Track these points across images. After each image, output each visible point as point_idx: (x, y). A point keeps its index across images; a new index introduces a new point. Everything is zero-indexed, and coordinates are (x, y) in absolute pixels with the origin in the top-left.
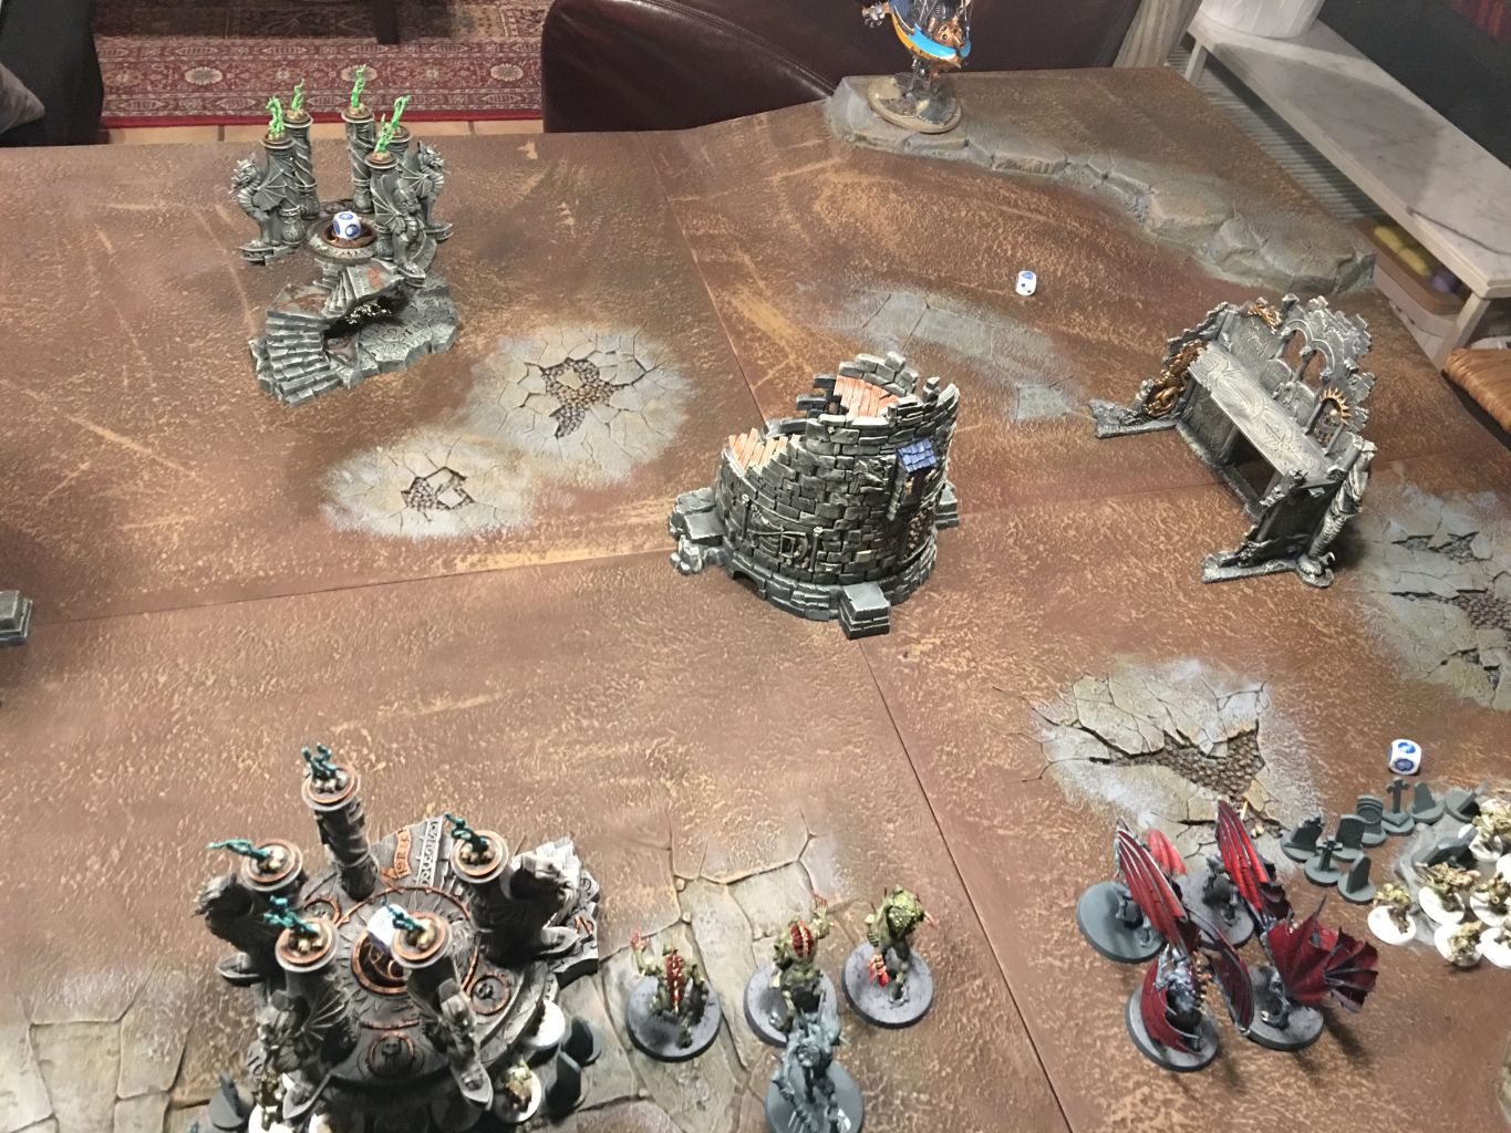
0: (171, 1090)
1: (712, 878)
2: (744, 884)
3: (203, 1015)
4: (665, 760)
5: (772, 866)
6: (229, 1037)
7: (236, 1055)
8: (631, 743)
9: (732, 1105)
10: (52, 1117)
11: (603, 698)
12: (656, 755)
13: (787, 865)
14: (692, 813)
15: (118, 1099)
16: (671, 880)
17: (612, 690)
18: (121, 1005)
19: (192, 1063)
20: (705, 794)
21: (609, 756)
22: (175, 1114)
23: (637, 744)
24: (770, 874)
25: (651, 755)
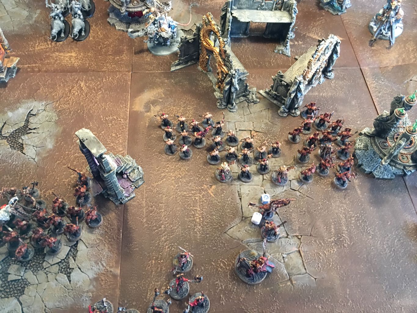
0: (254, 131)
1: (301, 246)
2: (299, 255)
3: (269, 135)
4: (341, 239)
5: (305, 265)
6: (265, 139)
7: (261, 141)
8: (347, 231)
9: (239, 239)
10: (251, 113)
11: (363, 225)
12: (343, 237)
13: (305, 269)
14: (322, 244)
15: (253, 123)
16: (301, 235)
17: (366, 228)
18: (273, 122)
19: (259, 134)
20: (329, 249)
21: (341, 223)
22: (250, 132)
23: (346, 232)
24: (302, 264)
25: (343, 236)
